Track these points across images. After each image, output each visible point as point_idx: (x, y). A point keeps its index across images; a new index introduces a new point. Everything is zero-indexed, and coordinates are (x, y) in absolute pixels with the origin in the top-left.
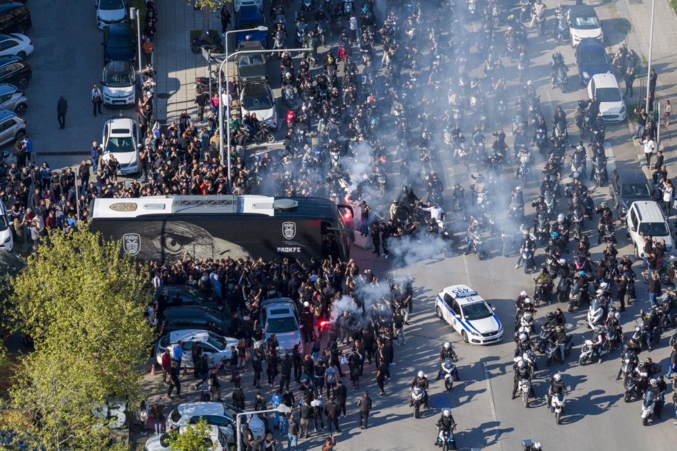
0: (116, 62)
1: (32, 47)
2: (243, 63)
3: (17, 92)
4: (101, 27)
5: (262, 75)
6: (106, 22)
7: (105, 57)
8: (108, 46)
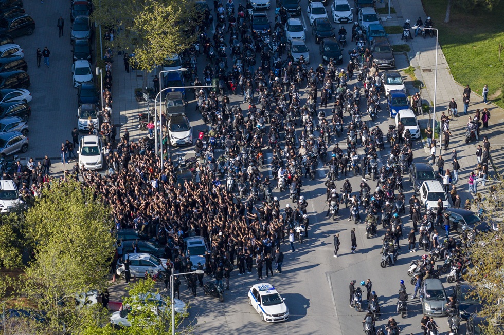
0: (86, 104)
1: (31, 97)
2: (169, 105)
3: (22, 121)
4: (76, 86)
5: (183, 112)
6: (79, 83)
7: (79, 102)
8: (81, 95)
